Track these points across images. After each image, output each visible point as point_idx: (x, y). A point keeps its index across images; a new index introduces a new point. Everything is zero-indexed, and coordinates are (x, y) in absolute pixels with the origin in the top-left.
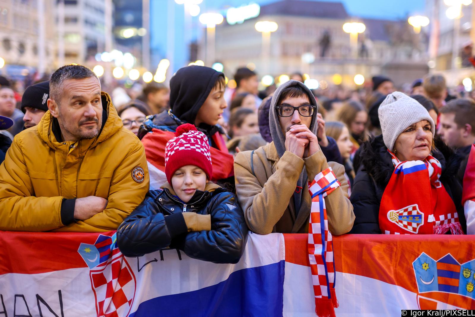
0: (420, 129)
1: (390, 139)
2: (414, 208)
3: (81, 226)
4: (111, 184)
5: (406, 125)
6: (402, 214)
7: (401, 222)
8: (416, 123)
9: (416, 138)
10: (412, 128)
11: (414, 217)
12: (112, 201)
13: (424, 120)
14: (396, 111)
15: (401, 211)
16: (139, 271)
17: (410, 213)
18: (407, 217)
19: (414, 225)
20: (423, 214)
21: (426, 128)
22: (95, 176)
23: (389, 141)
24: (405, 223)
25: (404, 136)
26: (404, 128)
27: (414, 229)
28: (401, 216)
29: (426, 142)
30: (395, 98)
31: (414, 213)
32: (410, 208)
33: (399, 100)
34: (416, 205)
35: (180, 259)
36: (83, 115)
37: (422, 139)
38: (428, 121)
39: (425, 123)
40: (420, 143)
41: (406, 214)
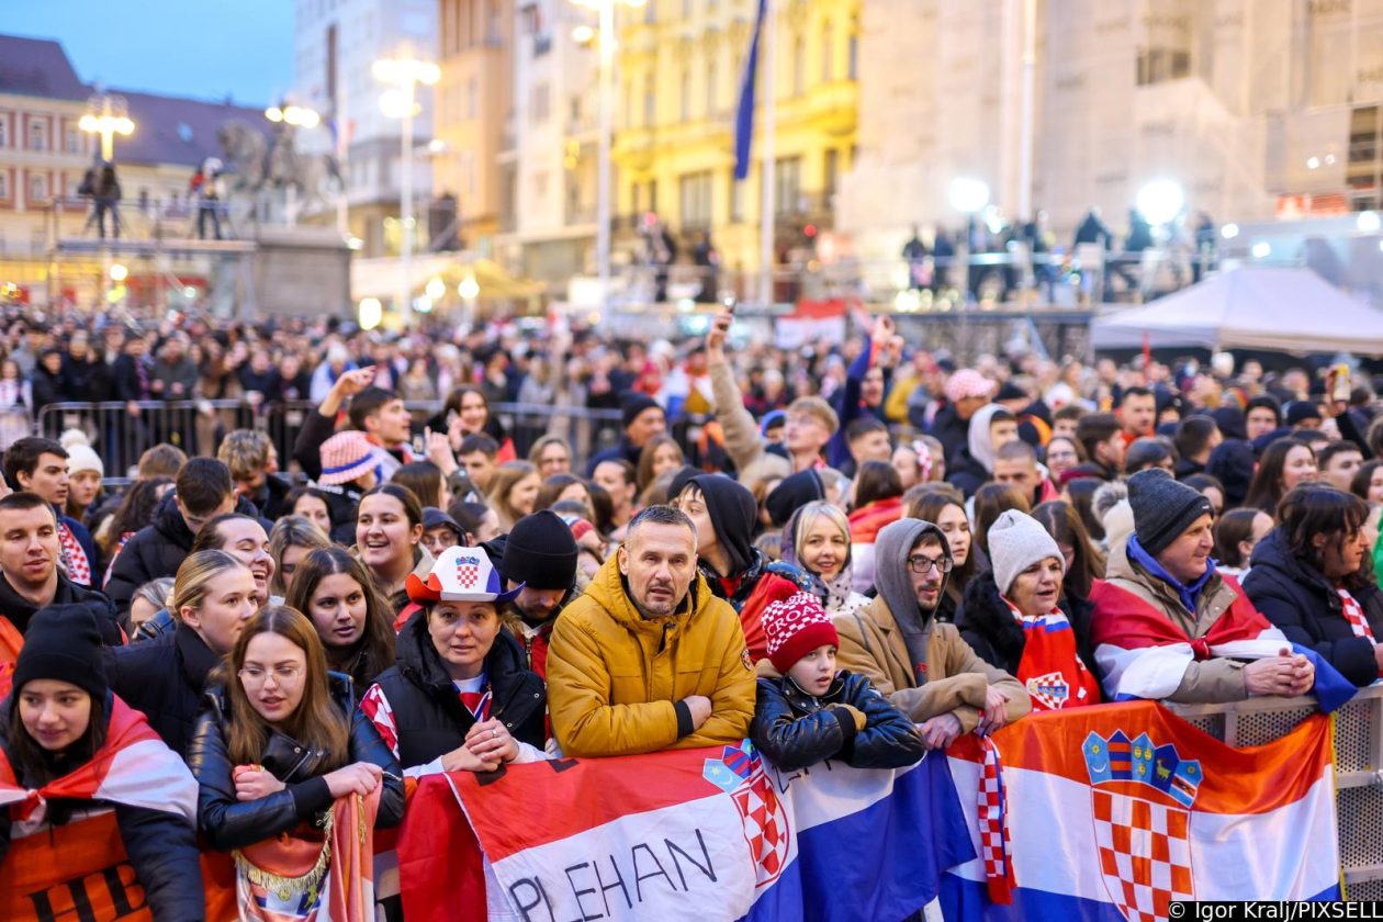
0: (1046, 569)
1: (1004, 580)
2: (1057, 678)
3: (695, 740)
4: (721, 675)
5: (1027, 564)
6: (1041, 684)
7: (1041, 694)
8: (1040, 561)
9: (1040, 582)
10: (1035, 568)
11: (1056, 688)
12: (726, 699)
13: (1051, 557)
14: (1014, 542)
15: (1040, 679)
16: (783, 792)
17: (1051, 683)
18: (1048, 688)
19: (1056, 699)
20: (1067, 686)
21: (1053, 568)
22: (699, 666)
23: (1002, 582)
24: (1046, 696)
25: (1025, 579)
26: (1024, 567)
27: (1056, 705)
28: (1040, 686)
29: (1053, 587)
30: (1011, 519)
31: (1057, 684)
32: (1051, 677)
33: (1017, 524)
34: (1060, 674)
35: (830, 769)
36: (653, 576)
37: (1047, 583)
38: (1056, 558)
39: (1052, 561)
40: (1043, 588)
41: (1046, 684)
